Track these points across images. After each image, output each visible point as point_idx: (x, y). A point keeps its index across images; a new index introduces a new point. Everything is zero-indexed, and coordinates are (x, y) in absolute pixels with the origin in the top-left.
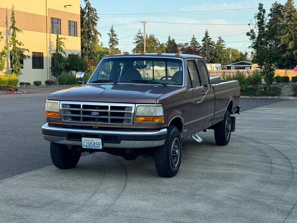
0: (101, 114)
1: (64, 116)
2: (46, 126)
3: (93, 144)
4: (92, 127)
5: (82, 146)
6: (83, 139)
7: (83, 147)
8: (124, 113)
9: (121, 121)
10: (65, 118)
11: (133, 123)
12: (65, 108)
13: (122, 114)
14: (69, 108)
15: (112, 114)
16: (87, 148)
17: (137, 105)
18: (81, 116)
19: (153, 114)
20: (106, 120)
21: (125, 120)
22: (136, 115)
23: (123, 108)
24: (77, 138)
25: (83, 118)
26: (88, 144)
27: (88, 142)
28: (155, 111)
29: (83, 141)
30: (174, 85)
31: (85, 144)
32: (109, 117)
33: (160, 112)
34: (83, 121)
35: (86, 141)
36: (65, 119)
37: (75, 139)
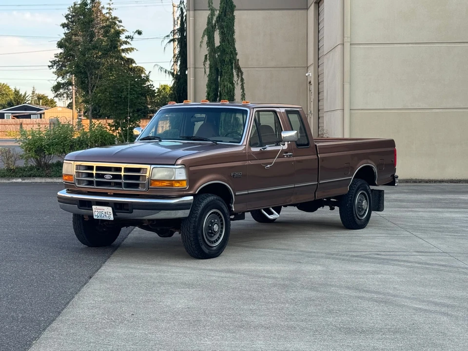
0: (115, 177)
1: (78, 180)
2: (63, 193)
3: (104, 213)
4: (107, 193)
5: (93, 216)
6: (94, 207)
7: (95, 217)
8: (139, 176)
9: (137, 186)
10: (79, 181)
11: (148, 188)
12: (79, 170)
13: (137, 178)
14: (83, 170)
15: (126, 177)
16: (99, 218)
17: (153, 166)
18: (95, 179)
19: (172, 178)
20: (119, 185)
21: (140, 185)
22: (152, 179)
23: (138, 170)
24: (88, 207)
25: (97, 181)
26: (99, 214)
27: (99, 211)
28: (174, 174)
29: (94, 210)
30: (230, 142)
31: (96, 213)
32: (123, 181)
33: (180, 174)
34: (97, 185)
35: (96, 210)
36: (79, 184)
37: (87, 208)
